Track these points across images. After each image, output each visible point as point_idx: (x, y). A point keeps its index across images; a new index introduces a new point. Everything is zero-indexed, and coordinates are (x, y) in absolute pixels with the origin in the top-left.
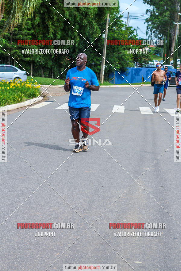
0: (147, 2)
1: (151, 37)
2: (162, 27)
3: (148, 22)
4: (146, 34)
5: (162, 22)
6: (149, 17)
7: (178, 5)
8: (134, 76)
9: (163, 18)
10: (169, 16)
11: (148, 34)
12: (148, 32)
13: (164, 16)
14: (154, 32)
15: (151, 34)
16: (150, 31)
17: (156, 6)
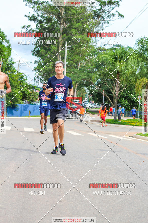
0: (35, 55)
1: (38, 82)
2: (47, 74)
3: (36, 70)
4: (34, 80)
5: (47, 70)
6: (37, 66)
7: (60, 57)
8: (23, 111)
9: (48, 67)
10: (53, 66)
11: (36, 80)
12: (35, 79)
13: (48, 66)
14: (40, 79)
15: (38, 80)
16: (37, 78)
17: (42, 58)
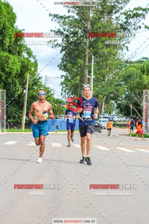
0: (62, 69)
1: (65, 97)
2: (74, 88)
3: (63, 85)
4: (61, 94)
5: (74, 85)
6: (64, 81)
8: (50, 126)
9: (75, 81)
10: (80, 80)
11: (63, 94)
14: (67, 93)
15: (65, 95)
16: (64, 92)
17: (69, 72)
